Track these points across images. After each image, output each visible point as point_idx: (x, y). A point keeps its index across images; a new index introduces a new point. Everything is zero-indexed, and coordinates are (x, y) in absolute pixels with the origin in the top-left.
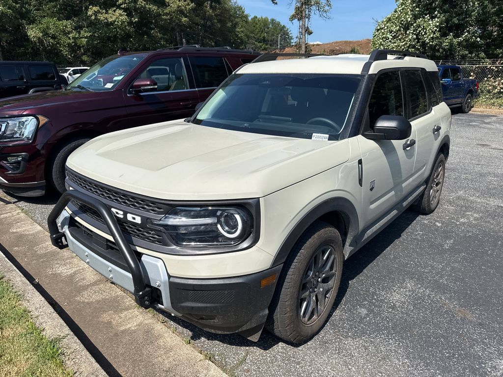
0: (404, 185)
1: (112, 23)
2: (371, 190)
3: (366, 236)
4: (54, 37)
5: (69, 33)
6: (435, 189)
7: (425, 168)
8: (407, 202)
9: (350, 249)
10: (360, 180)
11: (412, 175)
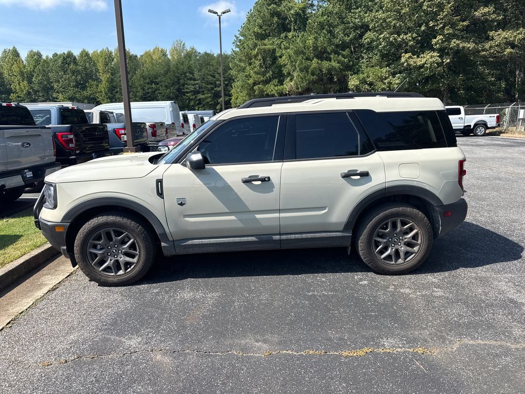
0: (258, 216)
1: (422, 66)
2: (181, 204)
3: (190, 242)
4: (371, 84)
5: (386, 78)
6: (400, 248)
7: (326, 211)
8: (284, 237)
9: (163, 244)
10: (160, 194)
11: (280, 211)
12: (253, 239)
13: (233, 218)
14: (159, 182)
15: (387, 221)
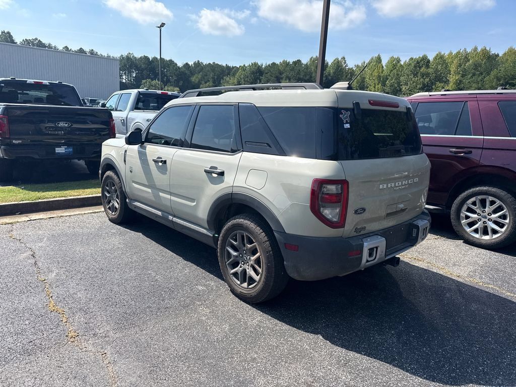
0: (160, 194)
2: (131, 172)
3: (135, 203)
6: (247, 269)
7: (195, 203)
8: (175, 219)
9: (127, 200)
10: (125, 161)
11: (171, 194)
12: (159, 213)
13: (149, 190)
14: (126, 151)
15: (235, 232)
